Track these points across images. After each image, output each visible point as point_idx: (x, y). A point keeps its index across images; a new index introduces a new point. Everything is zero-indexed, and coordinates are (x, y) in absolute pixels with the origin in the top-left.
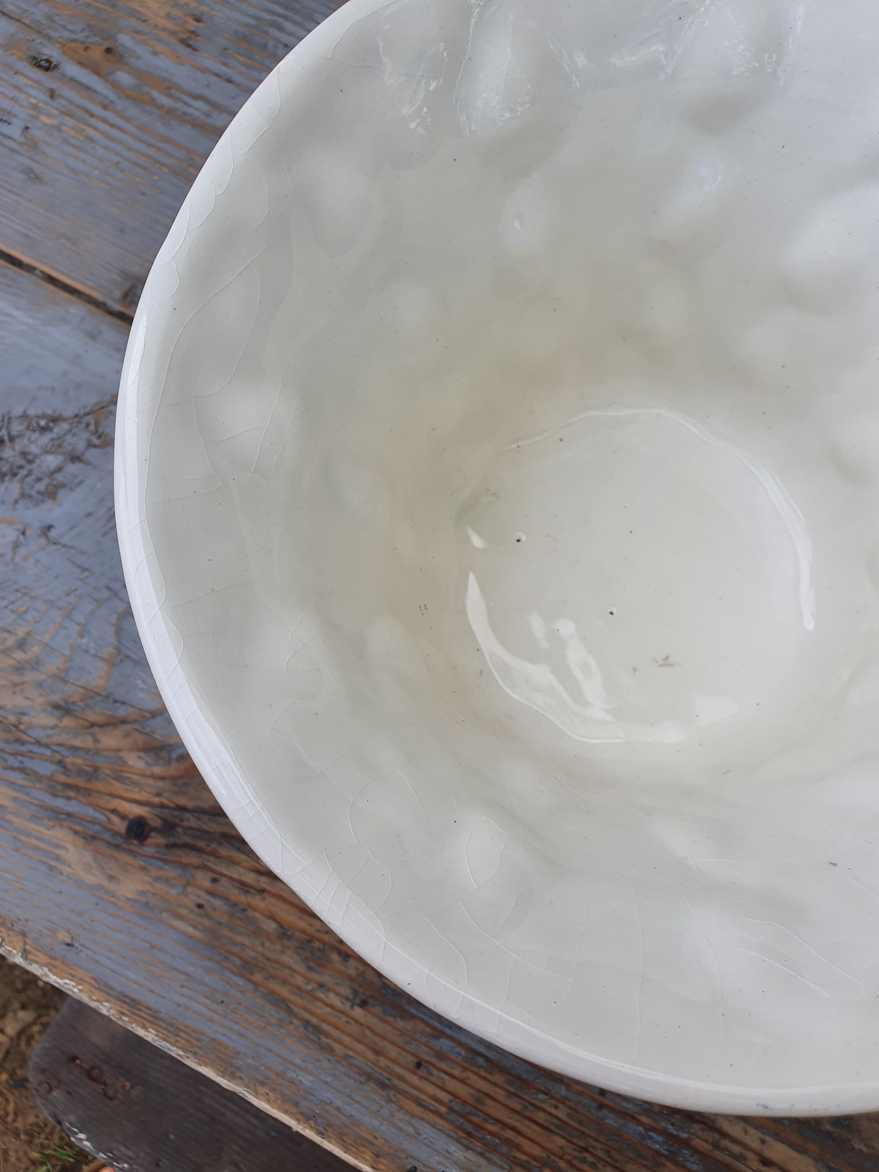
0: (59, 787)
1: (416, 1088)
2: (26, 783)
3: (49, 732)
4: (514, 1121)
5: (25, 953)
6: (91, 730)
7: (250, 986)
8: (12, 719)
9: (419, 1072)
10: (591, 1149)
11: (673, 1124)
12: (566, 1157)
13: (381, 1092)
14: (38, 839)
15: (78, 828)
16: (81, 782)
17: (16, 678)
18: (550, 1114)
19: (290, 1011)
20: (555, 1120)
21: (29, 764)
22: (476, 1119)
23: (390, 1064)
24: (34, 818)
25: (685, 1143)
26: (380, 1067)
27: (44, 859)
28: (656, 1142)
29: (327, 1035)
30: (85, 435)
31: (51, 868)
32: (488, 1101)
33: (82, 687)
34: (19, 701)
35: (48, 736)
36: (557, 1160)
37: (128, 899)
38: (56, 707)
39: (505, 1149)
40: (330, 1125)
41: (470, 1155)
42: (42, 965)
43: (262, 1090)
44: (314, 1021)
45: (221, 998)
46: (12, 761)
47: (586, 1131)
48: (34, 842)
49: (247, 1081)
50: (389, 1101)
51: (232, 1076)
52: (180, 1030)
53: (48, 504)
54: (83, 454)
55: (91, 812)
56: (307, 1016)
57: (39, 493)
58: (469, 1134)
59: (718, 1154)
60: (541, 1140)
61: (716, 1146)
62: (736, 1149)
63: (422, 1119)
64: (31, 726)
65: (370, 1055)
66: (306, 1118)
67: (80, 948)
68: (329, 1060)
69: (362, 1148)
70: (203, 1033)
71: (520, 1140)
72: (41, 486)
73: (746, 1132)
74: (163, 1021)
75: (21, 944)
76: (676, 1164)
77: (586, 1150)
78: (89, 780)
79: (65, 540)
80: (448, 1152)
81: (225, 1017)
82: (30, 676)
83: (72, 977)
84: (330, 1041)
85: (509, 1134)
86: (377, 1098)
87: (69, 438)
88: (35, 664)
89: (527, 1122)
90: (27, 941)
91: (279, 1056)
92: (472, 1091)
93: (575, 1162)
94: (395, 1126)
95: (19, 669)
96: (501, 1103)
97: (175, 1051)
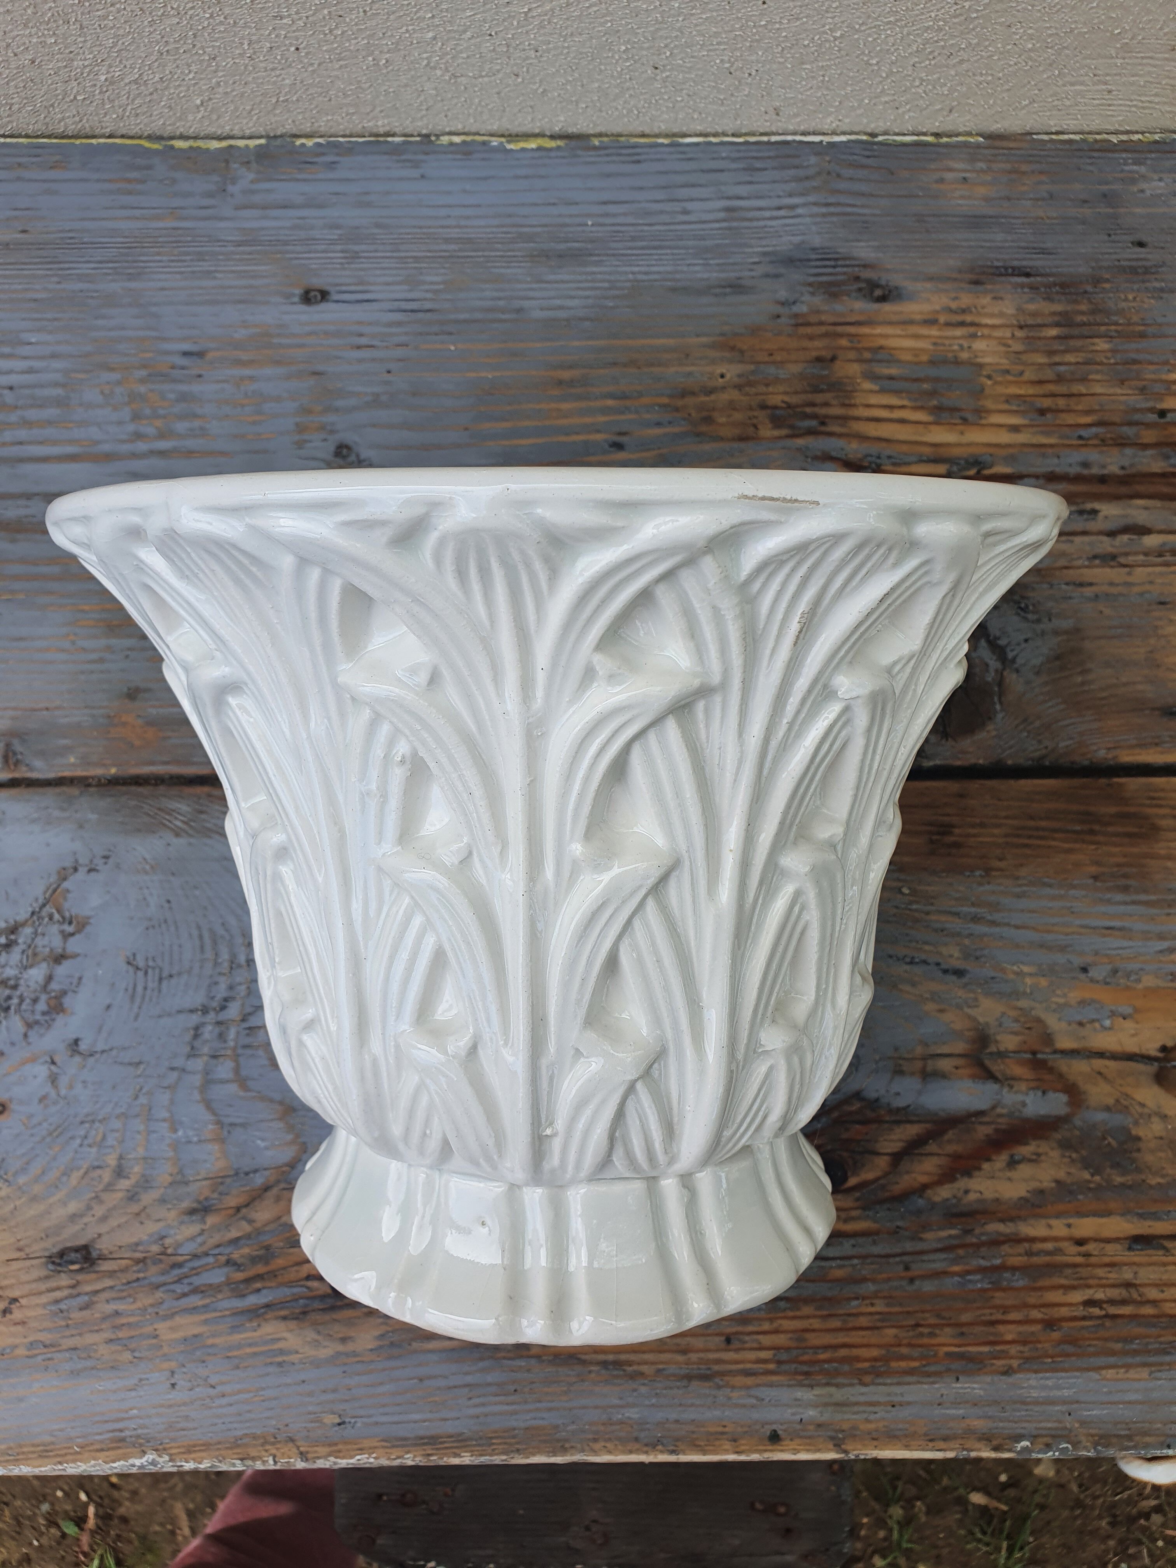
0: (242, 1286)
1: (737, 1362)
2: (207, 1301)
3: (199, 1240)
4: (841, 1338)
5: (303, 1456)
6: (240, 1215)
7: (533, 1361)
8: (155, 1248)
9: (732, 1346)
10: (922, 1322)
11: (983, 1258)
12: (905, 1342)
13: (706, 1384)
14: (250, 1345)
15: (283, 1313)
16: (261, 1269)
17: (135, 1208)
18: (871, 1314)
19: (584, 1362)
20: (877, 1317)
21: (197, 1281)
22: (806, 1358)
23: (701, 1355)
24: (235, 1329)
25: (1003, 1268)
26: (694, 1363)
27: (269, 1360)
28: (977, 1281)
29: (630, 1363)
30: (55, 929)
31: (280, 1364)
32: (808, 1335)
33: (206, 1179)
34: (152, 1228)
35: (201, 1245)
36: (897, 1349)
37: (371, 1350)
38: (192, 1212)
39: (846, 1368)
40: (677, 1440)
41: (817, 1391)
42: (325, 1457)
43: (597, 1446)
44: (611, 1357)
45: (512, 1388)
46: (179, 1289)
47: (910, 1309)
48: (248, 1350)
49: (579, 1446)
50: (719, 1387)
51: (564, 1450)
52: (491, 1438)
53: (60, 1020)
54: (64, 949)
55: (287, 1292)
56: (601, 1357)
57: (44, 1013)
58: (807, 1374)
59: (1035, 1260)
60: (873, 1341)
61: (1030, 1254)
62: (1049, 1246)
63: (758, 1385)
64: (179, 1245)
65: (680, 1358)
66: (652, 1445)
67: (353, 1420)
68: (644, 1384)
69: (717, 1443)
70: (514, 1429)
71: (855, 1352)
72: (42, 1006)
73: (1050, 1226)
74: (471, 1439)
75: (295, 1450)
76: (1004, 1290)
77: (918, 1325)
78: (267, 1263)
79: (100, 1047)
80: (796, 1400)
81: (526, 1402)
82: (147, 1198)
83: (361, 1450)
84: (635, 1368)
85: (843, 1352)
86: (707, 1391)
87: (39, 941)
88: (146, 1183)
89: (854, 1333)
90: (298, 1444)
91: (596, 1407)
92: (790, 1335)
93: (914, 1342)
94: (736, 1406)
95: (132, 1197)
96: (821, 1330)
97: (498, 1460)
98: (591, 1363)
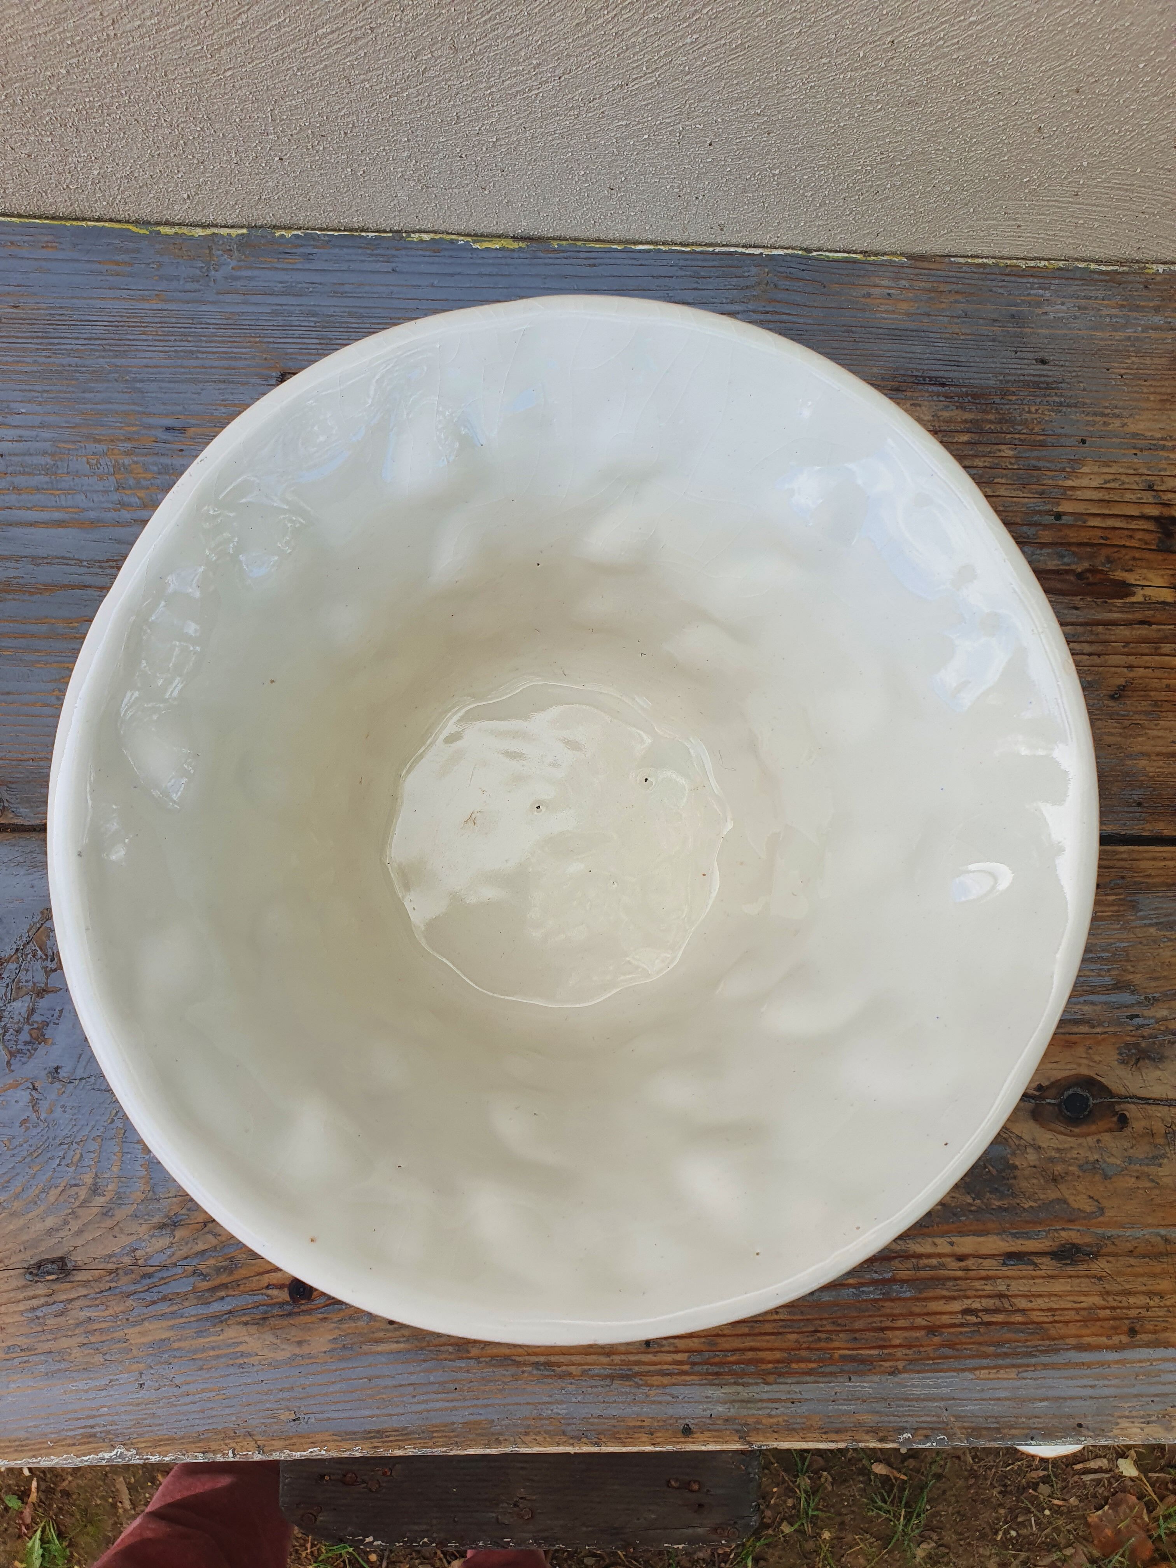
0: (207, 1295)
1: (655, 1364)
2: (175, 1308)
3: (169, 1252)
4: (749, 1343)
5: (260, 1449)
6: (206, 1229)
7: (472, 1363)
8: (127, 1260)
9: (650, 1350)
10: (820, 1329)
11: (875, 1272)
12: (804, 1346)
13: (627, 1383)
14: (213, 1349)
15: (244, 1319)
16: (224, 1278)
17: (109, 1223)
18: (775, 1320)
19: (518, 1364)
20: (781, 1323)
21: (166, 1290)
22: (717, 1359)
23: (623, 1357)
24: (199, 1333)
25: (893, 1280)
26: (616, 1365)
27: (231, 1362)
28: (870, 1292)
29: (559, 1365)
30: (38, 965)
31: (240, 1366)
32: (719, 1340)
33: (176, 1196)
34: (125, 1240)
35: (170, 1257)
36: (797, 1352)
37: (325, 1352)
38: (162, 1226)
39: (752, 1369)
40: (599, 1434)
41: (726, 1389)
42: (281, 1451)
43: (527, 1439)
44: (542, 1359)
45: (452, 1386)
46: (149, 1297)
47: (809, 1317)
48: (212, 1353)
49: (512, 1439)
50: (638, 1386)
51: (499, 1443)
52: (433, 1432)
53: (42, 1049)
54: (46, 984)
55: (249, 1300)
56: (534, 1359)
57: (26, 1043)
58: (717, 1374)
59: (922, 1274)
60: (776, 1345)
61: (917, 1268)
62: (934, 1261)
63: (674, 1384)
64: (149, 1257)
65: (604, 1359)
66: (578, 1439)
67: (306, 1417)
68: (571, 1384)
69: (636, 1435)
70: (454, 1423)
71: (761, 1354)
72: (24, 1036)
73: (935, 1244)
74: (414, 1433)
75: (253, 1443)
76: (892, 1300)
77: (816, 1331)
78: (231, 1273)
79: (79, 1073)
80: (707, 1397)
81: (465, 1400)
82: (120, 1214)
83: (314, 1444)
84: (564, 1368)
85: (750, 1355)
86: (628, 1390)
87: (23, 976)
88: (119, 1199)
89: (759, 1338)
90: (255, 1438)
91: (528, 1404)
92: (703, 1340)
93: (813, 1346)
94: (653, 1402)
95: (106, 1213)
96: (730, 1336)
97: (437, 1451)
98: (525, 1364)
